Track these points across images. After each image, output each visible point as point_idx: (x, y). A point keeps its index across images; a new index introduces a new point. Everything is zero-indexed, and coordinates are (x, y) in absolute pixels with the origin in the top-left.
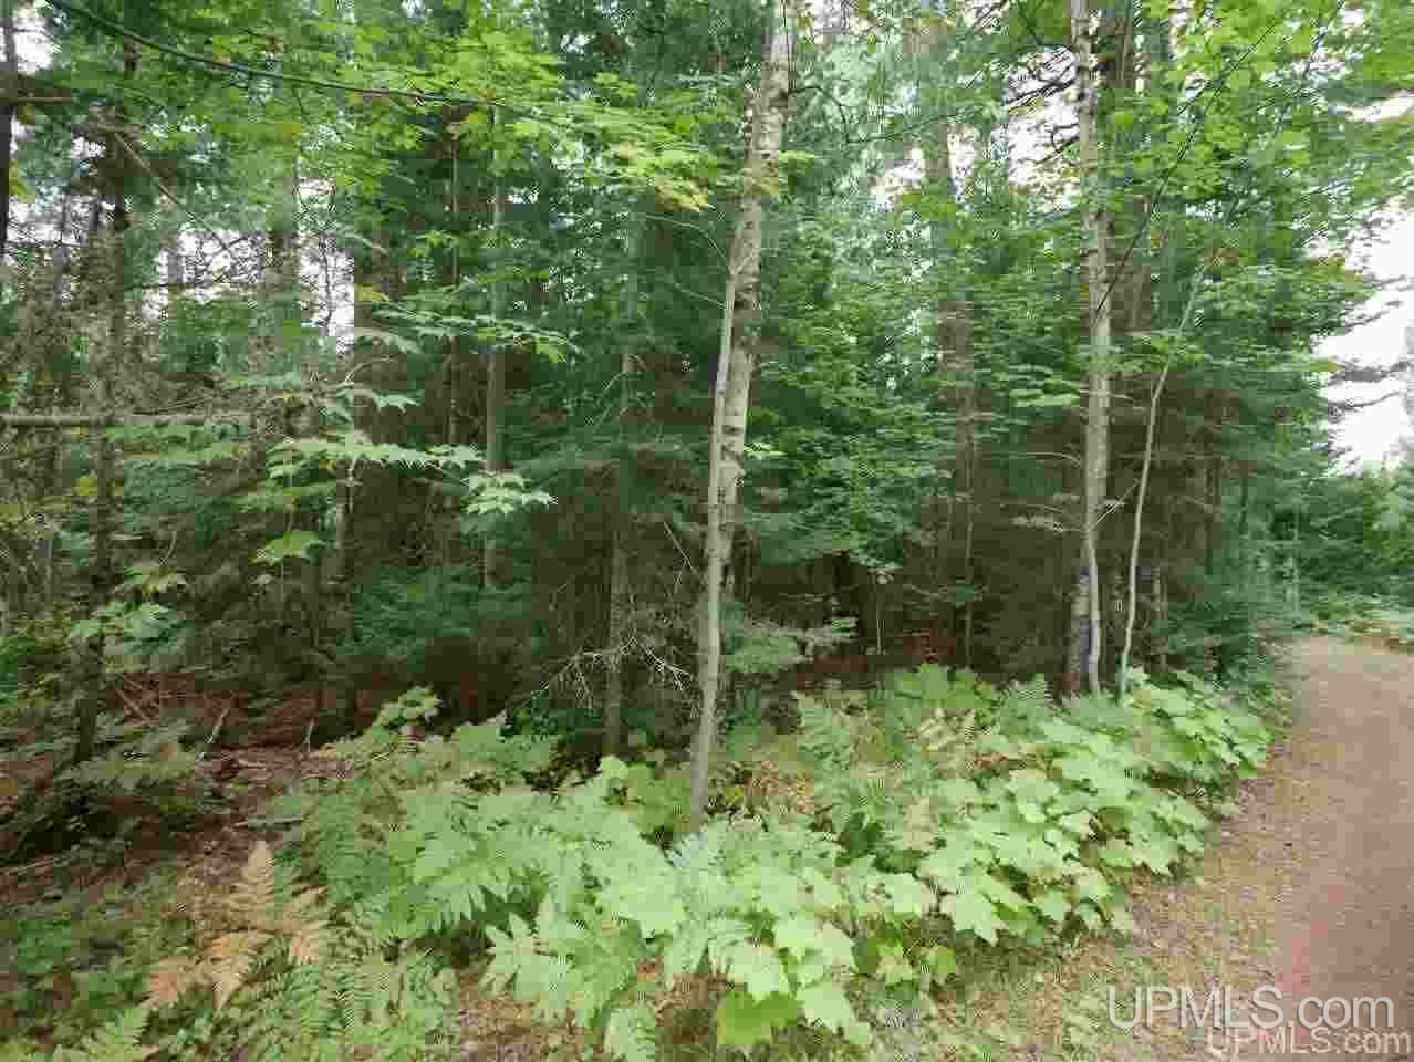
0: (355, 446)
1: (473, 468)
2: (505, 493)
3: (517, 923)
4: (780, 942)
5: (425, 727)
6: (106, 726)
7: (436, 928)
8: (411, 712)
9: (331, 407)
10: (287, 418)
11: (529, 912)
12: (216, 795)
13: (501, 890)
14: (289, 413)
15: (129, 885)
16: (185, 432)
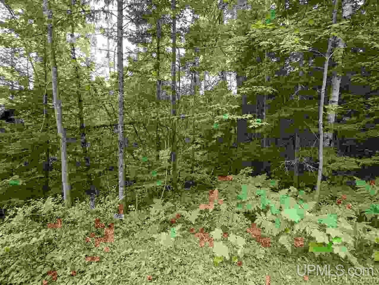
0: (227, 116)
1: (250, 119)
2: (257, 123)
3: (262, 213)
4: (327, 232)
5: (249, 174)
6: (195, 169)
7: (247, 211)
8: (247, 172)
9: (224, 109)
10: (218, 112)
11: (265, 212)
12: (211, 183)
13: (261, 207)
14: (218, 111)
15: (199, 195)
16: (203, 116)
